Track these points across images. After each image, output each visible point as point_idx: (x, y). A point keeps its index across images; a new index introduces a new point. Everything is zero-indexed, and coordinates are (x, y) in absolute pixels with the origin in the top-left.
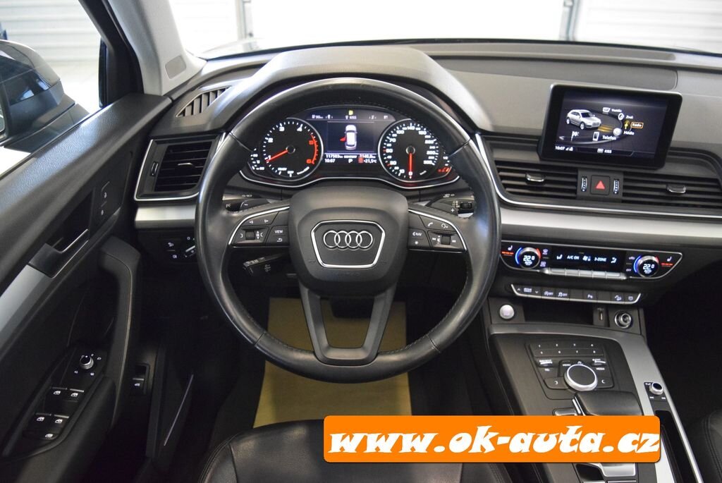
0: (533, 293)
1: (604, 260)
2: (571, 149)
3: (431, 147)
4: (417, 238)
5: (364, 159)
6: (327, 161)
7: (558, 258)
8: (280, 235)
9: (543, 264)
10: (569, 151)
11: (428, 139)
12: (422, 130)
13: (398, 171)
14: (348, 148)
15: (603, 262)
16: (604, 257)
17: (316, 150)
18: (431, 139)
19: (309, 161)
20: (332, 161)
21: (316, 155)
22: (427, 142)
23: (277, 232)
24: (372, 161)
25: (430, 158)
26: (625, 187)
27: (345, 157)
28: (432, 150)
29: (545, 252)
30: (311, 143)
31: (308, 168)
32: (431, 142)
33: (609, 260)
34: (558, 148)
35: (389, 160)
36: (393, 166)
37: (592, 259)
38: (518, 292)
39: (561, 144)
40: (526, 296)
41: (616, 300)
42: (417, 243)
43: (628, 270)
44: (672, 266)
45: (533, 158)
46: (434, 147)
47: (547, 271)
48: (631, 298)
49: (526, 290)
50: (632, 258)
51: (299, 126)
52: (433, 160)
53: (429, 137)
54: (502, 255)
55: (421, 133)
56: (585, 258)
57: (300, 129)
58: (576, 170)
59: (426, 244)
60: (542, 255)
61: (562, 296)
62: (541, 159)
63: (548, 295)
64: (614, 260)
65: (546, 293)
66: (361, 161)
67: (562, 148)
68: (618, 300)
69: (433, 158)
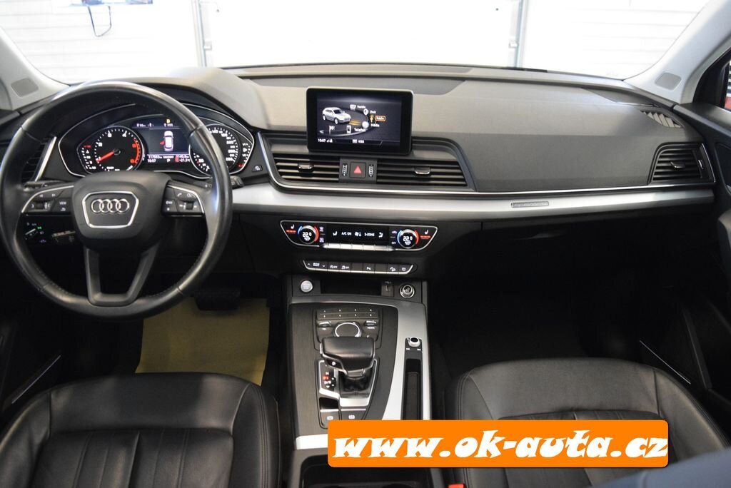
0: (320, 267)
1: (373, 235)
2: (331, 141)
3: (231, 147)
4: (169, 206)
5: (180, 158)
6: (149, 161)
7: (334, 234)
8: (63, 206)
9: (322, 240)
10: (329, 143)
11: (229, 140)
12: (224, 132)
13: (206, 167)
14: (166, 150)
15: (372, 237)
16: (372, 233)
17: (138, 152)
18: (232, 140)
19: (132, 161)
20: (154, 161)
21: (138, 155)
22: (228, 143)
23: (62, 203)
24: (187, 160)
25: (231, 155)
26: (378, 171)
27: (164, 157)
28: (233, 149)
29: (322, 229)
30: (134, 146)
31: (132, 167)
32: (232, 142)
33: (377, 234)
34: (320, 140)
35: (198, 159)
36: (201, 164)
37: (363, 235)
38: (308, 266)
39: (322, 137)
40: (314, 269)
41: (391, 271)
42: (168, 209)
43: (393, 243)
44: (430, 239)
45: (305, 150)
46: (234, 147)
47: (326, 246)
48: (404, 269)
49: (315, 264)
50: (394, 232)
51: (124, 132)
52: (233, 158)
53: (230, 138)
54: (287, 233)
55: (223, 135)
56: (357, 234)
57: (124, 135)
58: (339, 158)
59: (175, 210)
60: (320, 233)
61: (345, 269)
62: (310, 151)
63: (333, 269)
64: (381, 235)
65: (331, 266)
66: (177, 161)
67: (324, 140)
68: (393, 271)
69: (233, 155)
